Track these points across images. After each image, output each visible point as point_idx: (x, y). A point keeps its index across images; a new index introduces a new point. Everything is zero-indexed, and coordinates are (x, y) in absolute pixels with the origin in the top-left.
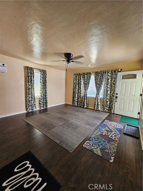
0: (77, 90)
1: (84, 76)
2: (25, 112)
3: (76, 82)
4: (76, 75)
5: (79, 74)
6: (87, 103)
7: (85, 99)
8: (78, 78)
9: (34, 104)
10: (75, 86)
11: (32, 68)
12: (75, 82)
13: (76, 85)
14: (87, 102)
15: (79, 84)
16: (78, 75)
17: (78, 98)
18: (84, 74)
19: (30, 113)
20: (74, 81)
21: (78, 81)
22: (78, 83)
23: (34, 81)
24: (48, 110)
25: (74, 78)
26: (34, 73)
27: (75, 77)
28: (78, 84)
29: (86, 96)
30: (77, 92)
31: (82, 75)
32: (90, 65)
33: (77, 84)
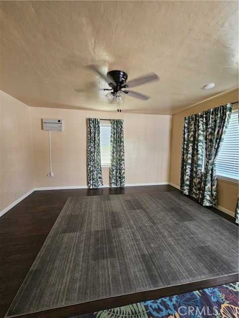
0: (190, 156)
1: (206, 119)
2: (86, 187)
3: (188, 135)
4: (189, 121)
5: (196, 115)
6: (212, 195)
7: (205, 181)
8: (193, 126)
9: (100, 178)
10: (185, 147)
11: (95, 119)
12: (186, 136)
13: (187, 145)
14: (214, 193)
15: (195, 141)
16: (193, 120)
17: (192, 177)
18: (207, 113)
19: (92, 191)
20: (184, 134)
21: (192, 133)
22: (192, 139)
23: (99, 140)
24: (126, 191)
25: (185, 127)
26: (100, 127)
27: (186, 125)
28: (193, 142)
29: (212, 175)
30: (190, 161)
31: (202, 116)
32: (212, 85)
33: (190, 141)
